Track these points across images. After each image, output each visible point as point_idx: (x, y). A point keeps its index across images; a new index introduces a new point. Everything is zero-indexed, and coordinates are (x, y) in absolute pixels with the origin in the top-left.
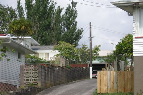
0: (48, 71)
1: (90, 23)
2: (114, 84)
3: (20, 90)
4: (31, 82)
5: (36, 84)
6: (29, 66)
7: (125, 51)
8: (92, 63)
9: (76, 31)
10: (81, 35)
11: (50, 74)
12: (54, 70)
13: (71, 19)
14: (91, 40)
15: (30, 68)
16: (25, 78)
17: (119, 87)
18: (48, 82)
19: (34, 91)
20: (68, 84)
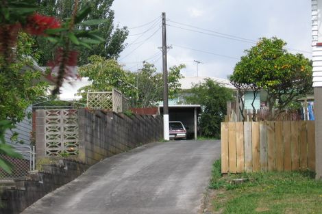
0: (97, 122)
1: (164, 14)
2: (259, 151)
3: (50, 168)
4: (62, 149)
5: (75, 153)
6: (56, 113)
7: (256, 77)
8: (169, 106)
9: (113, 33)
10: (123, 42)
11: (100, 132)
12: (106, 122)
13: (99, 6)
14: (165, 53)
15: (59, 117)
16: (47, 141)
17: (271, 158)
18: (97, 149)
19: (74, 170)
20: (131, 154)
